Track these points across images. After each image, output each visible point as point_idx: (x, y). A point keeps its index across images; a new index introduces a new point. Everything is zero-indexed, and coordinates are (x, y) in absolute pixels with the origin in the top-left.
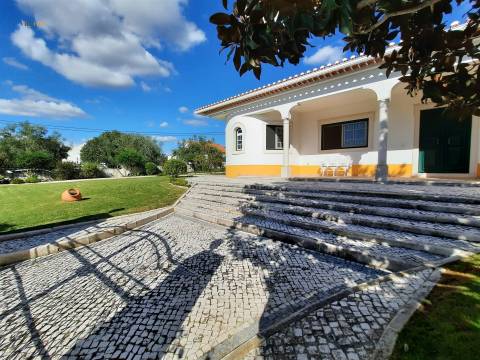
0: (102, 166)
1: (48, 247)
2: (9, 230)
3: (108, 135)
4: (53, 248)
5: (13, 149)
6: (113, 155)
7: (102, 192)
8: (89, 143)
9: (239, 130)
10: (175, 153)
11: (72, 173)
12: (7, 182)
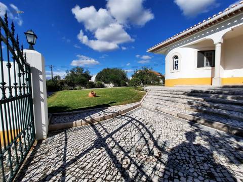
0: (103, 83)
1: (81, 121)
2: (67, 109)
3: (105, 70)
4: (84, 122)
5: (75, 77)
6: (107, 78)
7: (104, 93)
8: (98, 74)
9: (176, 57)
10: (133, 76)
11: (92, 86)
12: (72, 89)
